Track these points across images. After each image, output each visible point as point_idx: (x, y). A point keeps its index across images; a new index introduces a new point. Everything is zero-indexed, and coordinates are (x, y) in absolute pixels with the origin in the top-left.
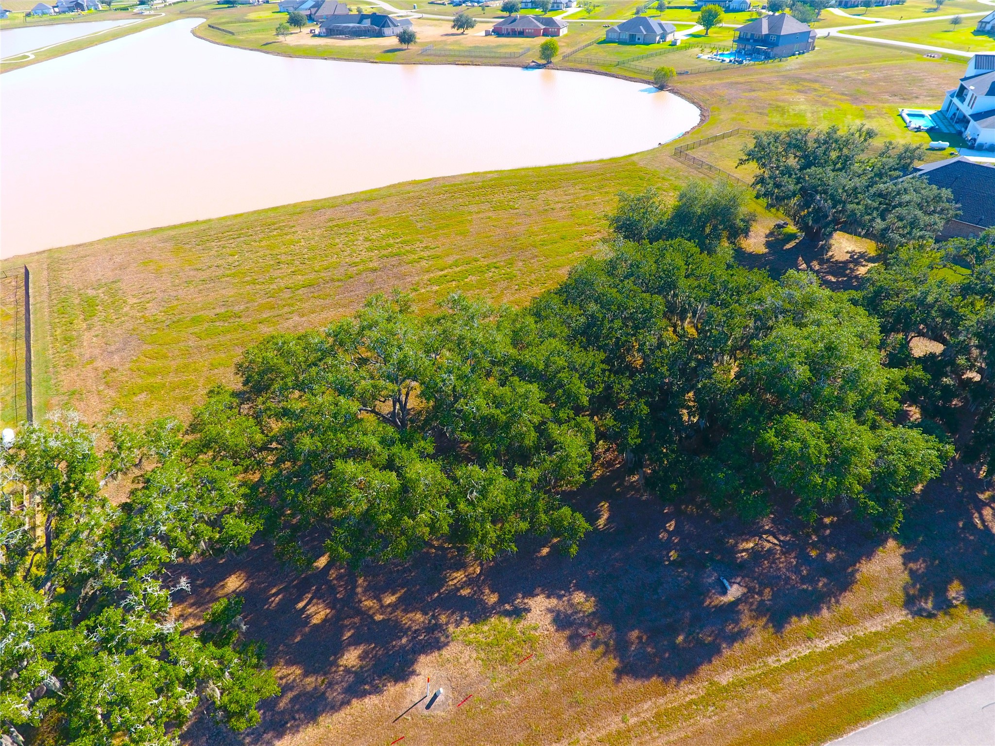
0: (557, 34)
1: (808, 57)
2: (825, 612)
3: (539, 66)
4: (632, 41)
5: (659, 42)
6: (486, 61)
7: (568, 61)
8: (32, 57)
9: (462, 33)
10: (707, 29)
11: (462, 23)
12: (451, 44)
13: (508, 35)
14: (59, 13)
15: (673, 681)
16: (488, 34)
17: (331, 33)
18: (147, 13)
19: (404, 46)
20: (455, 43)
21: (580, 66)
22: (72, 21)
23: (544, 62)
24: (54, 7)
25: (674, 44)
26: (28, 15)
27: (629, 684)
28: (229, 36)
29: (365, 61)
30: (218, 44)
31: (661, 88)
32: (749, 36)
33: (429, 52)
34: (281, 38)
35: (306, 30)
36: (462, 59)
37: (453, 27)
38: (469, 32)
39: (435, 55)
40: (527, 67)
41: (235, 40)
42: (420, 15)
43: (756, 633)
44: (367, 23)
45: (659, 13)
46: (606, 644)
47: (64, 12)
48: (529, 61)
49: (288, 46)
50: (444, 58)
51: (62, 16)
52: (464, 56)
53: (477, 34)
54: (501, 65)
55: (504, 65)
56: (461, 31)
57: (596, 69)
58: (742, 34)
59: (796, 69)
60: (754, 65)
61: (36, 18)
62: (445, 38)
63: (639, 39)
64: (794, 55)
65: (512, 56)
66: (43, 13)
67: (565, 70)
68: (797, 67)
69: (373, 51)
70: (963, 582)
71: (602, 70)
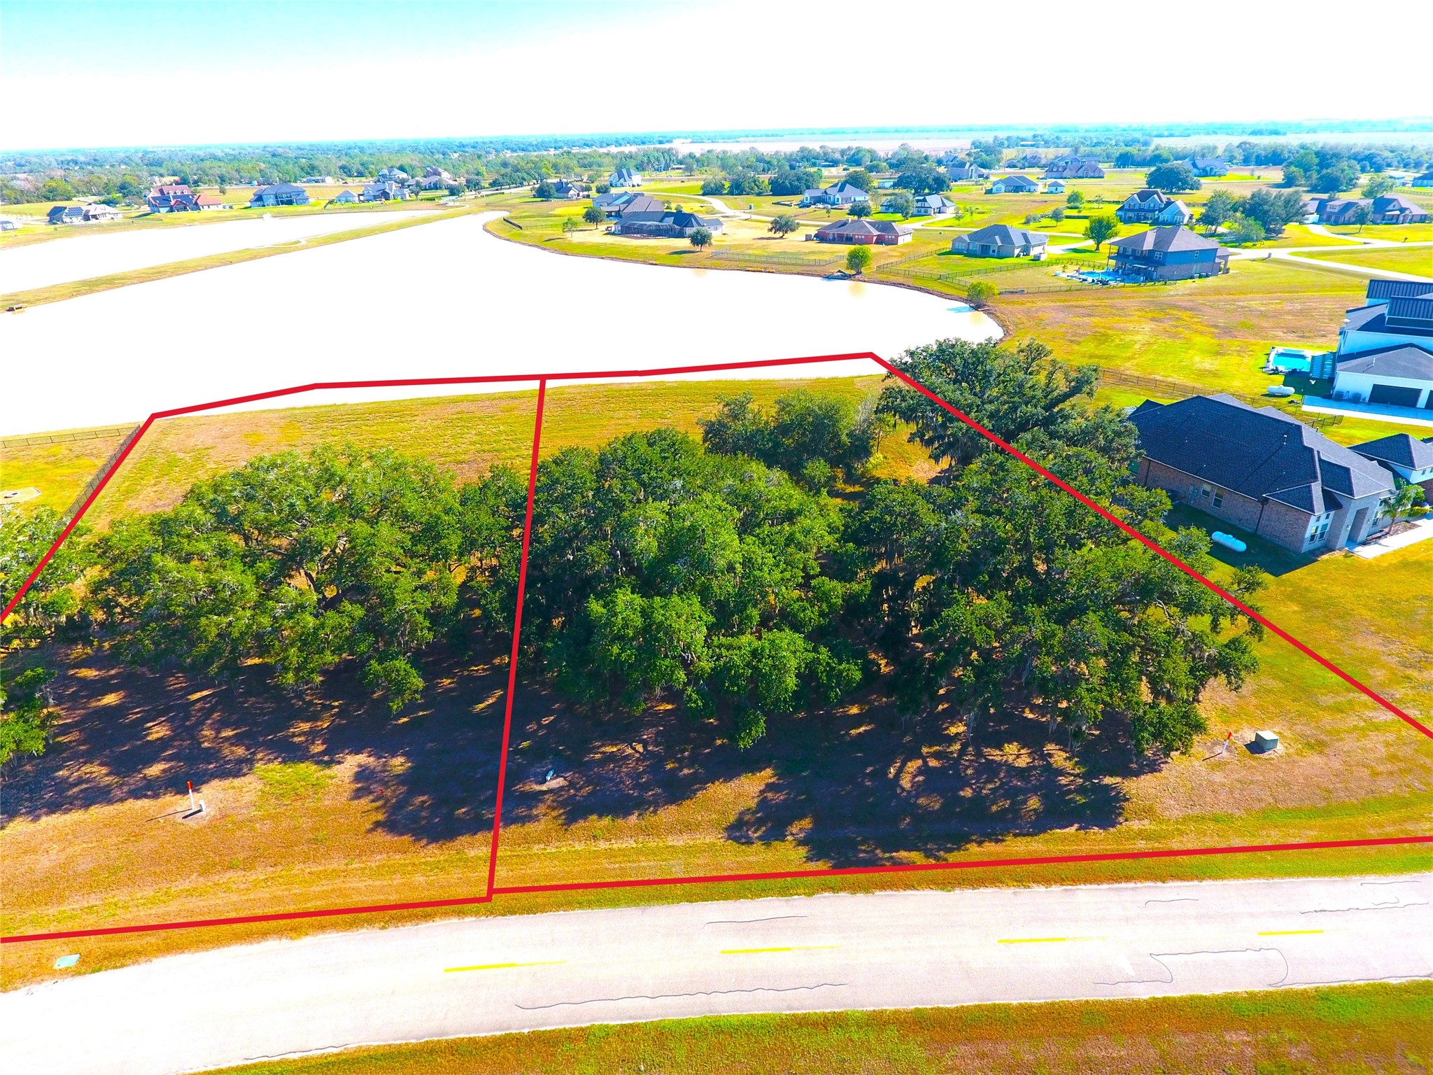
0: (894, 242)
1: (1211, 281)
2: (633, 819)
3: (845, 277)
4: (984, 252)
5: (1018, 256)
6: (781, 268)
7: (883, 273)
8: (304, 242)
9: (781, 237)
10: (1098, 244)
11: (782, 226)
12: (758, 248)
13: (833, 241)
14: (363, 202)
15: (424, 842)
16: (808, 238)
17: (626, 231)
18: (451, 204)
19: (698, 248)
20: (764, 248)
21: (893, 279)
22: (371, 209)
23: (853, 272)
24: (359, 195)
25: (1037, 258)
26: (331, 202)
27: (381, 837)
28: (517, 230)
29: (645, 262)
30: (500, 238)
31: (977, 307)
32: (1129, 252)
33: (721, 256)
34: (568, 235)
35: (602, 227)
36: (756, 265)
37: (771, 230)
38: (789, 235)
39: (726, 259)
40: (829, 277)
41: (520, 235)
42: (747, 216)
43: (543, 821)
44: (669, 221)
45: (1053, 223)
46: (387, 801)
47: (368, 201)
48: (834, 271)
49: (570, 244)
50: (735, 263)
51: (366, 204)
52: (759, 262)
53: (795, 240)
54: (798, 274)
55: (802, 274)
56: (779, 234)
57: (910, 284)
58: (1122, 249)
59: (1183, 295)
60: (1124, 287)
61: (338, 205)
62: (754, 242)
63: (994, 251)
64: (1192, 278)
65: (817, 264)
66: (347, 201)
67: (874, 282)
68: (1188, 292)
69: (659, 252)
70: (817, 821)
71: (918, 284)
